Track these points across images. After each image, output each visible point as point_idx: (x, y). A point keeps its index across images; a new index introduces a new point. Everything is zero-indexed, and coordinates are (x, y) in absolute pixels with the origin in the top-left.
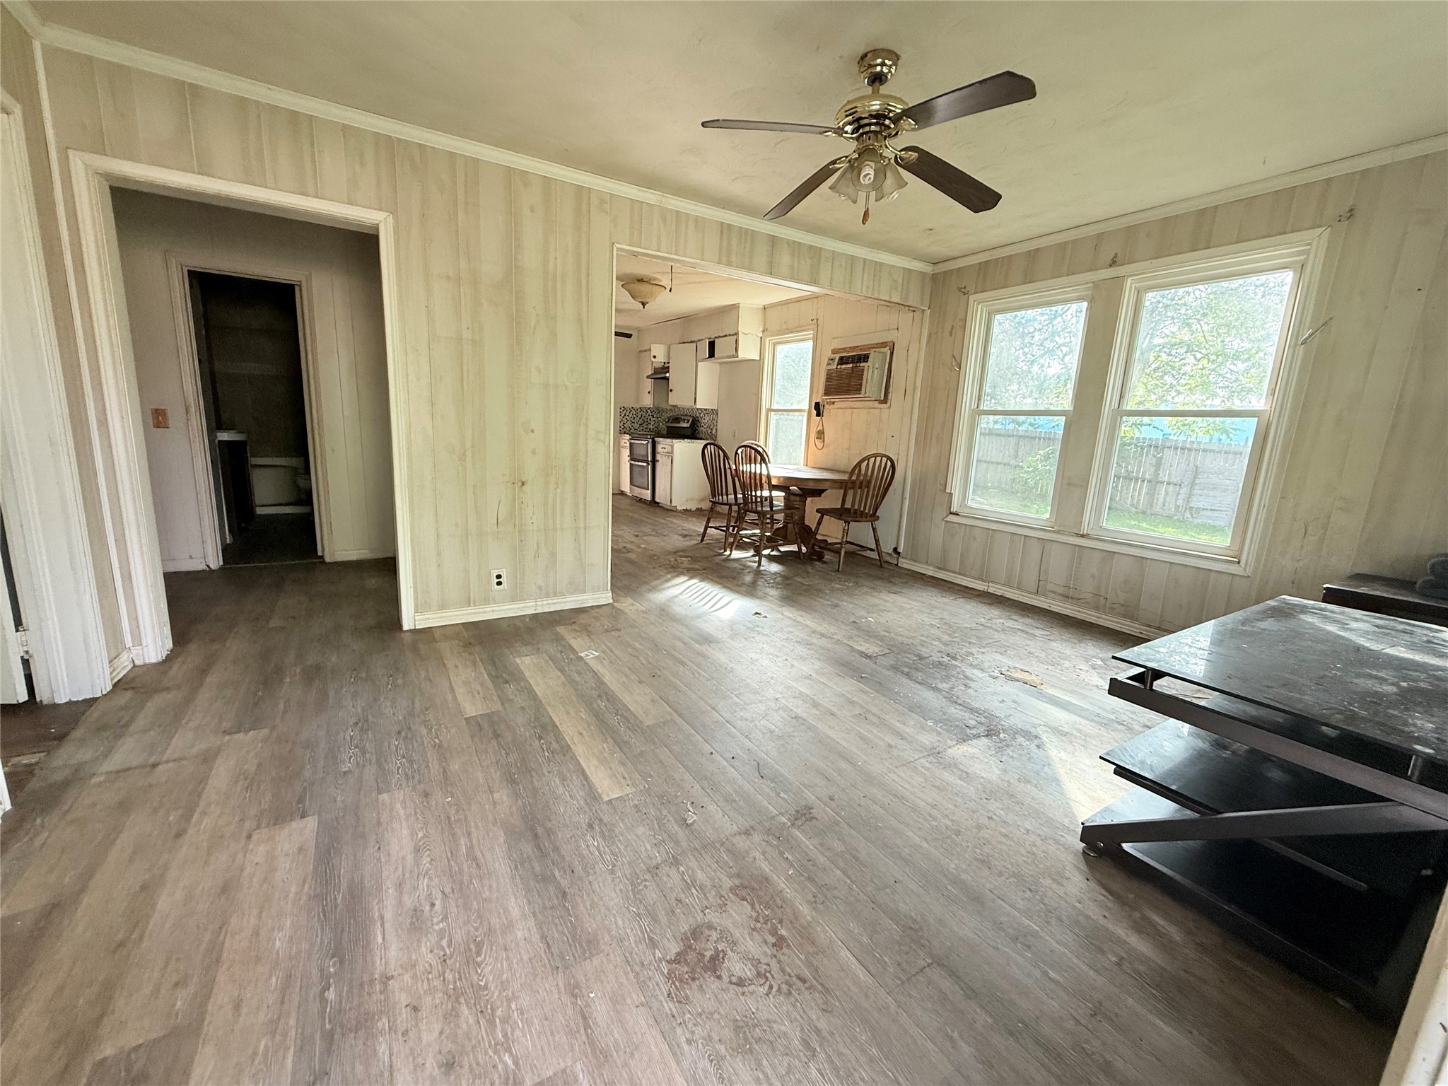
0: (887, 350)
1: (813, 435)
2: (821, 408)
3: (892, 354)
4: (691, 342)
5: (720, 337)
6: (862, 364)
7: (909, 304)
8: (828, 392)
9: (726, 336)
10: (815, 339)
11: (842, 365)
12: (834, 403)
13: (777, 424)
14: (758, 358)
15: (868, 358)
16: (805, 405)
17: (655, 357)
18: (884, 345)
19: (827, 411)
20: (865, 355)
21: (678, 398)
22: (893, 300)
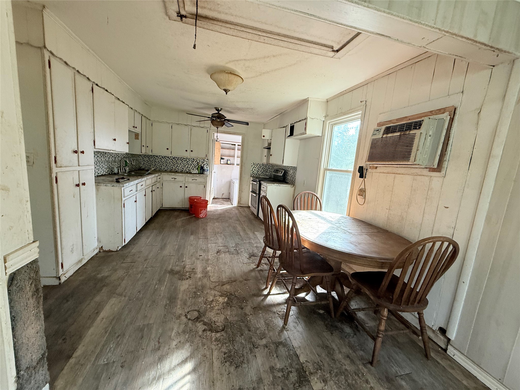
0: (446, 117)
1: (356, 192)
2: (364, 171)
3: (452, 120)
4: (283, 127)
5: (297, 122)
6: (412, 132)
7: (500, 47)
8: (372, 157)
9: (300, 121)
10: (363, 119)
11: (387, 134)
12: (376, 168)
13: (331, 180)
14: (321, 135)
15: (420, 125)
16: (351, 168)
17: (264, 136)
18: (441, 111)
19: (370, 174)
20: (416, 122)
21: (275, 160)
22: (479, 39)
